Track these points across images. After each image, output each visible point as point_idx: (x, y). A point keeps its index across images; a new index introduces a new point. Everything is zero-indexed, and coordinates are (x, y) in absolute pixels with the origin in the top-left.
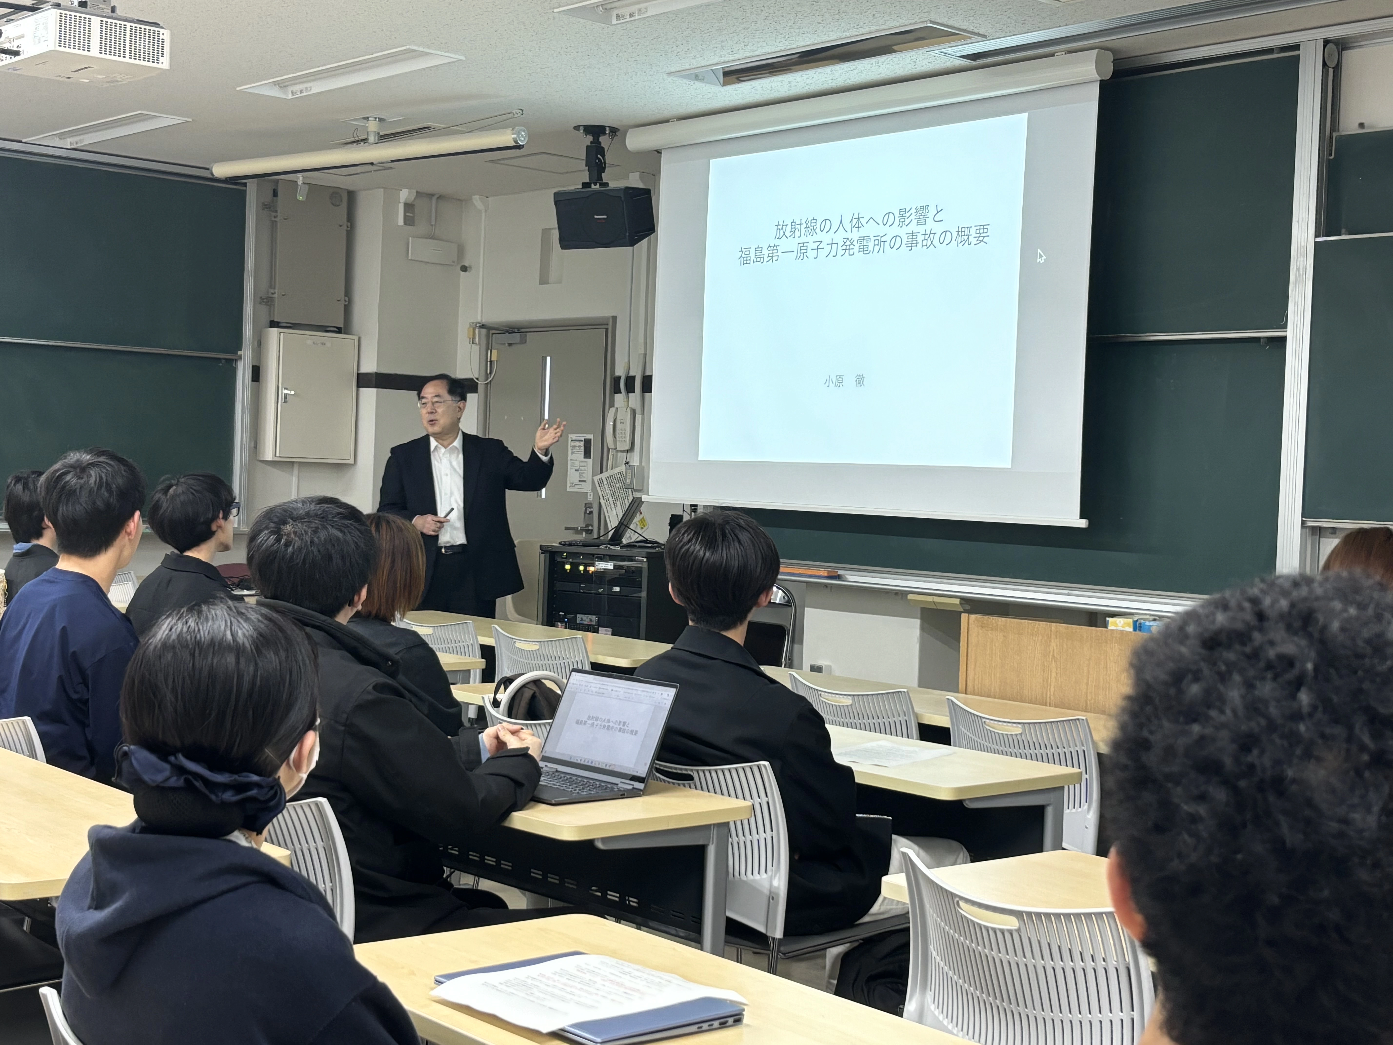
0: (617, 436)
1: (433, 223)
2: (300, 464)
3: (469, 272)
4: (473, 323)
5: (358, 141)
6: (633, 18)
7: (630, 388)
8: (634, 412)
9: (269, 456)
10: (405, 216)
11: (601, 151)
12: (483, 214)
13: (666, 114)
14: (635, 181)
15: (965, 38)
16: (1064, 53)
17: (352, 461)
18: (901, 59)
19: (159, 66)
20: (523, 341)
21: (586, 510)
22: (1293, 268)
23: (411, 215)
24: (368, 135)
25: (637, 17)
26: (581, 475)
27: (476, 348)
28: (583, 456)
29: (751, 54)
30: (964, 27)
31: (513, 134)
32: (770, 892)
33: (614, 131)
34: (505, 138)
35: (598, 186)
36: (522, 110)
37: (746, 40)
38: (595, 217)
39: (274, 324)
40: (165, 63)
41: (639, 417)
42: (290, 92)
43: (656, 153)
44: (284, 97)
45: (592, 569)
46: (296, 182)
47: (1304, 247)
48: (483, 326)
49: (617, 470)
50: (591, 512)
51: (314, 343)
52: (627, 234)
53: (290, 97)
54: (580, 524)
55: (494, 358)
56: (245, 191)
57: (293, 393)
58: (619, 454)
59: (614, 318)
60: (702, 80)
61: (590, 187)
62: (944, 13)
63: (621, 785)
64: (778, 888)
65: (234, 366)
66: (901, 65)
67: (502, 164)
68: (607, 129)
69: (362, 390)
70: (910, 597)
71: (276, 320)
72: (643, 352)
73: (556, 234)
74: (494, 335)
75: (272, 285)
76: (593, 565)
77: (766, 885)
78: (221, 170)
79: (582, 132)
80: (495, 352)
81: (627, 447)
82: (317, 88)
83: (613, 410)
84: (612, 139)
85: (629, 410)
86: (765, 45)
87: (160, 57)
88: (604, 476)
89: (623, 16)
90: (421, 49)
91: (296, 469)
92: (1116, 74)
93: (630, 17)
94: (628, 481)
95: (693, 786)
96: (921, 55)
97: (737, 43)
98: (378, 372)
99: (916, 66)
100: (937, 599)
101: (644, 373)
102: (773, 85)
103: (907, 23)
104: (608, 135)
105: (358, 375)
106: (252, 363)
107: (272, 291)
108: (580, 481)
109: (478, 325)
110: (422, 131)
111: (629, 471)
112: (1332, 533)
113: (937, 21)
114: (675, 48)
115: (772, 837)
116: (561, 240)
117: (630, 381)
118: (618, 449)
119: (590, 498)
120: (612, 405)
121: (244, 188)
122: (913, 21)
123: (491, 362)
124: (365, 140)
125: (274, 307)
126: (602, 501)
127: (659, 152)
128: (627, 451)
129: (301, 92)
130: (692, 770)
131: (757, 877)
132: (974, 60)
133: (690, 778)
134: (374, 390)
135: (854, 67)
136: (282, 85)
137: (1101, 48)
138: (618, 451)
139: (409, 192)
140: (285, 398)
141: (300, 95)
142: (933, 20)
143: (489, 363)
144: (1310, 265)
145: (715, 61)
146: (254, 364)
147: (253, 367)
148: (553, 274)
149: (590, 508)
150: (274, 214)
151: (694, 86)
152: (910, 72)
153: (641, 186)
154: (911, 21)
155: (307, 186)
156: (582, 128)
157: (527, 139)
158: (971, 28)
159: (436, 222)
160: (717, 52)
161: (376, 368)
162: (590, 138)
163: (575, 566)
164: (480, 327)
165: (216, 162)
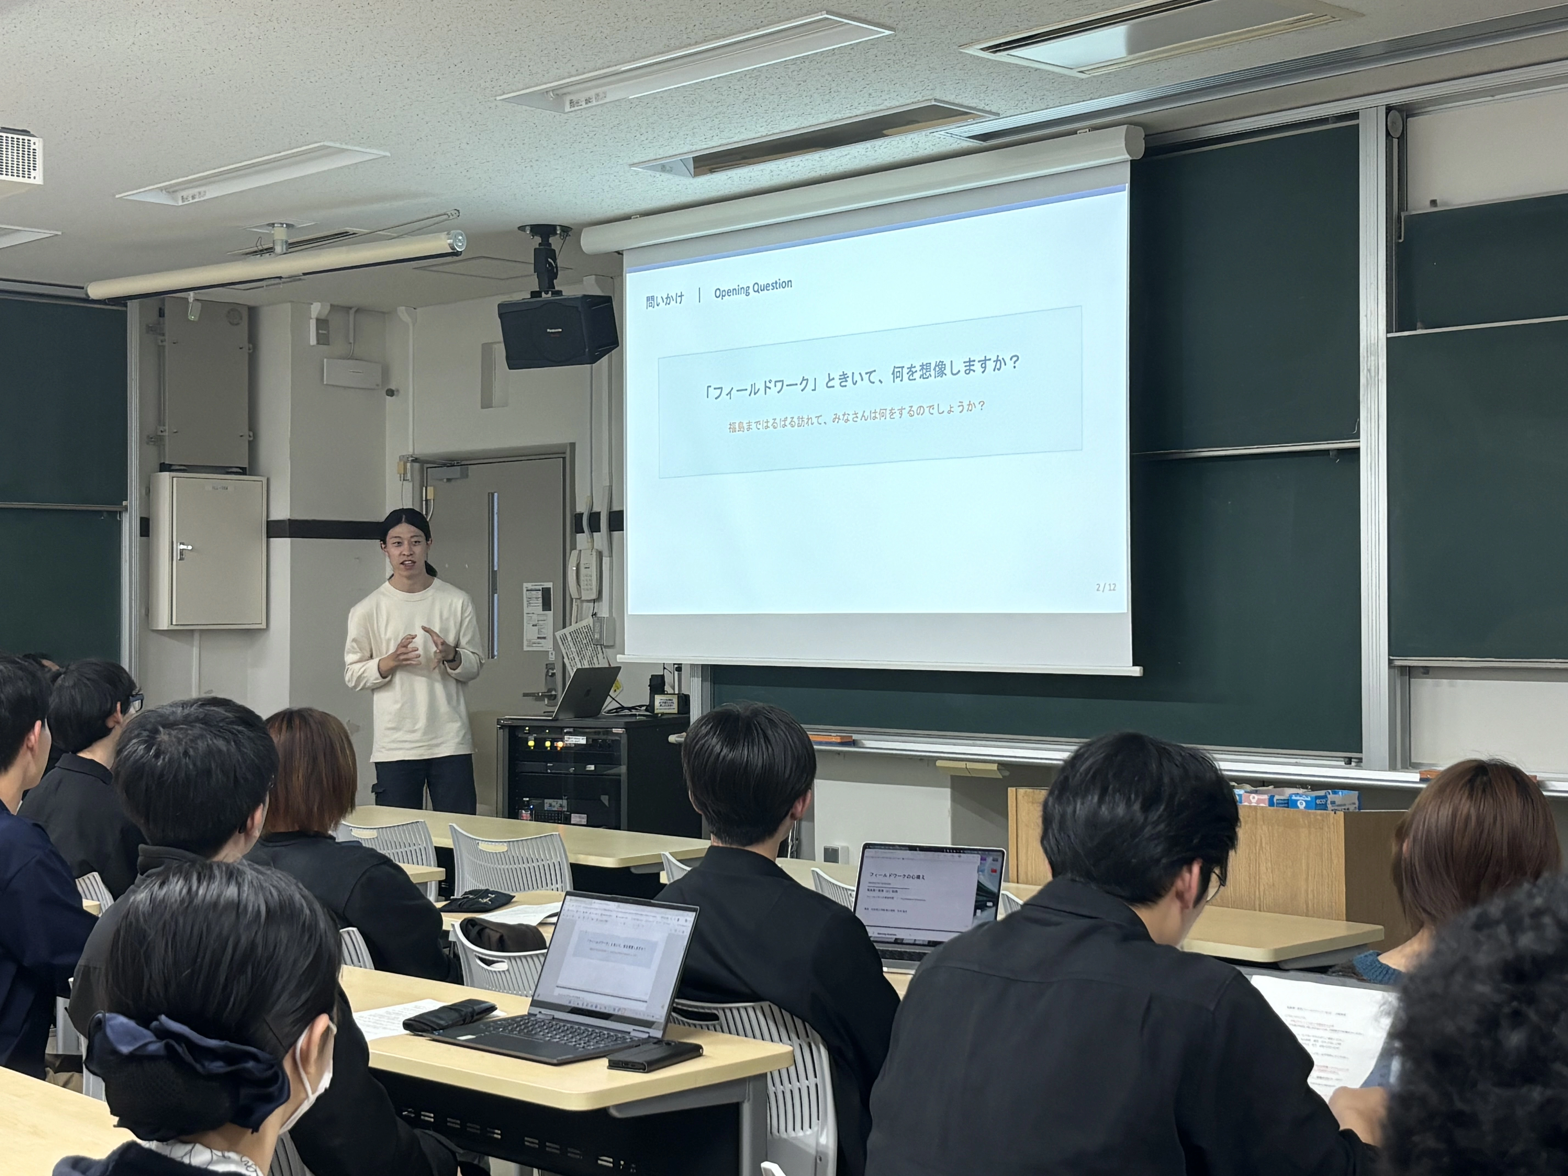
0: (582, 584)
1: (352, 341)
2: (202, 631)
3: (397, 395)
4: (403, 456)
5: (261, 251)
6: (590, 105)
7: (595, 527)
8: (600, 555)
9: (163, 623)
10: (318, 334)
11: (553, 254)
12: (411, 328)
13: (627, 209)
14: (591, 287)
15: (976, 117)
16: (1087, 130)
17: (264, 626)
18: (900, 142)
19: (31, 181)
20: (465, 475)
21: (548, 672)
22: (1364, 369)
23: (324, 332)
24: (274, 244)
25: (594, 103)
26: (539, 631)
27: (408, 486)
28: (541, 608)
29: (728, 140)
30: (974, 105)
31: (449, 239)
32: (817, 1152)
33: (566, 230)
34: (440, 244)
35: (550, 294)
36: (458, 211)
37: (722, 126)
38: (548, 330)
39: (164, 467)
40: (37, 178)
41: (606, 560)
42: (180, 198)
43: (616, 254)
44: (171, 203)
45: (560, 744)
46: (187, 299)
47: (1374, 344)
48: (415, 460)
49: (584, 623)
50: (553, 674)
51: (213, 488)
52: (587, 350)
53: (180, 203)
54: (542, 689)
55: (430, 496)
56: (126, 312)
57: (190, 548)
58: (585, 604)
59: (573, 445)
60: (670, 171)
61: (541, 297)
62: (950, 90)
63: (633, 1034)
64: (826, 1146)
65: (118, 518)
66: (900, 149)
67: (435, 271)
68: (558, 228)
69: (273, 540)
70: (939, 763)
71: (167, 462)
72: (608, 484)
73: (500, 351)
74: (429, 469)
75: (160, 421)
76: (562, 740)
77: (812, 1143)
78: (97, 291)
79: (528, 232)
80: (430, 490)
81: (594, 596)
82: (212, 192)
83: (575, 553)
84: (564, 239)
85: (594, 553)
86: (743, 130)
87: (32, 171)
88: (566, 631)
89: (578, 103)
90: (338, 145)
91: (197, 636)
92: (1148, 151)
93: (586, 103)
94: (597, 636)
95: (718, 1027)
96: (924, 137)
97: (711, 129)
98: (293, 518)
99: (918, 150)
100: (970, 765)
101: (610, 509)
102: (752, 174)
103: (909, 101)
104: (558, 236)
105: (268, 522)
106: (140, 513)
107: (162, 428)
108: (538, 638)
109: (410, 459)
110: (340, 237)
111: (598, 625)
112: (1425, 673)
113: (942, 99)
114: (638, 135)
115: (817, 1085)
116: (508, 358)
117: (594, 518)
118: (583, 599)
119: (552, 658)
120: (574, 547)
121: (124, 309)
122: (916, 100)
123: (426, 500)
124: (270, 250)
125: (164, 449)
126: (566, 660)
127: (620, 253)
128: (594, 601)
129: (193, 197)
130: (716, 1009)
131: (801, 1134)
132: (984, 141)
133: (715, 1017)
134: (288, 540)
135: (846, 153)
136: (171, 191)
137: (1131, 124)
138: (583, 601)
139: (322, 305)
140: (181, 554)
141: (191, 201)
142: (938, 98)
143: (424, 502)
144: (1383, 365)
145: (685, 150)
146: (143, 516)
147: (142, 519)
148: (497, 394)
149: (553, 669)
150: (162, 338)
151: (660, 178)
152: (911, 155)
153: (598, 292)
154: (913, 100)
155: (199, 304)
156: (528, 228)
157: (465, 244)
158: (981, 106)
159: (354, 340)
160: (688, 139)
161: (289, 514)
162: (538, 240)
163: (539, 742)
164: (413, 461)
165: (91, 282)
